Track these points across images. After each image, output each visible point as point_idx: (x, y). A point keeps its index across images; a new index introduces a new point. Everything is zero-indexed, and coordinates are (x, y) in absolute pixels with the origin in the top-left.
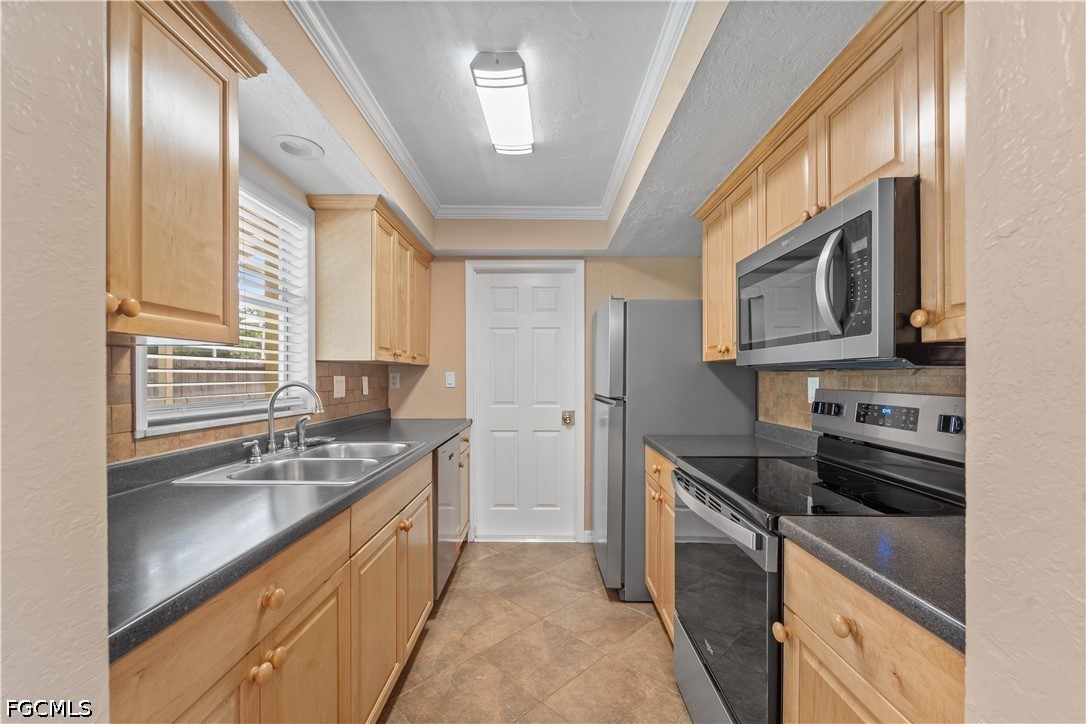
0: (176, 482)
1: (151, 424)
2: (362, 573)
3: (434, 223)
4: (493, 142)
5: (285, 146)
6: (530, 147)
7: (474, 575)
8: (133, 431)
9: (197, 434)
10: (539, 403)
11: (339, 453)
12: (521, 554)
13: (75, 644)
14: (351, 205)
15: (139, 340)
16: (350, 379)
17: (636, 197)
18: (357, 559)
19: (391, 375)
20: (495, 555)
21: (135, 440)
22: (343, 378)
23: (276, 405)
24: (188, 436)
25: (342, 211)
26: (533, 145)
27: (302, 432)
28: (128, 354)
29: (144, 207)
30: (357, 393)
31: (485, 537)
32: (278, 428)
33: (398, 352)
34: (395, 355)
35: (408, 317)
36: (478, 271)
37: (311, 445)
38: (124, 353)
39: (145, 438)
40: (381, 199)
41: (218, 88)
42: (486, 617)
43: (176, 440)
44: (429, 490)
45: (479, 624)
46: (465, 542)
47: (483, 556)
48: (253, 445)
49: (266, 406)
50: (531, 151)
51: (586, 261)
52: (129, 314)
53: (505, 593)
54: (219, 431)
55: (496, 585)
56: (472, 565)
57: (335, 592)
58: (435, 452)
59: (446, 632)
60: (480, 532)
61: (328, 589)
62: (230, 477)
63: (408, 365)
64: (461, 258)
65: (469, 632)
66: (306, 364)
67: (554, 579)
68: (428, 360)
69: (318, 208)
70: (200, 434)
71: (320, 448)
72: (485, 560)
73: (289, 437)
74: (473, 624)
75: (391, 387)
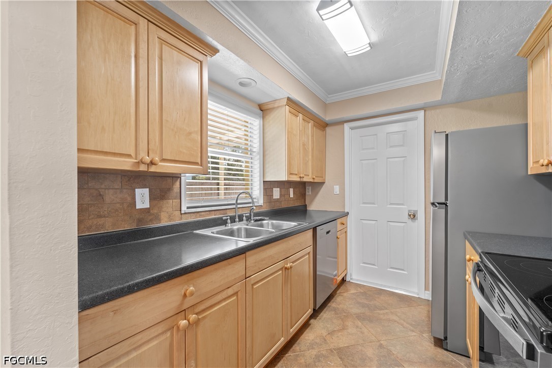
0: (194, 232)
1: (188, 208)
2: (255, 287)
3: (325, 106)
4: (344, 51)
5: (241, 84)
6: (368, 45)
7: (342, 301)
8: (181, 210)
9: (206, 213)
10: (391, 204)
11: (268, 226)
12: (376, 296)
13: (61, 295)
14: (276, 105)
15: (182, 175)
16: (282, 190)
17: (452, 54)
18: (250, 279)
19: (307, 188)
20: (360, 292)
21: (181, 214)
22: (279, 189)
23: (238, 202)
24: (203, 213)
25: (273, 109)
26: (369, 44)
27: (252, 214)
28: (179, 180)
29: (163, 121)
30: (287, 196)
31: (357, 280)
32: (240, 212)
33: (302, 176)
34: (300, 177)
35: (310, 157)
36: (352, 129)
37: (256, 221)
38: (176, 180)
39: (185, 213)
40: (289, 99)
41: (198, 65)
42: (344, 328)
43: (198, 215)
44: (310, 249)
45: (339, 331)
46: (343, 280)
47: (353, 291)
48: (227, 219)
49: (235, 202)
50: (369, 48)
51: (425, 111)
52: (155, 164)
53: (359, 317)
54: (216, 212)
55: (355, 310)
56: (345, 294)
57: (236, 293)
58: (315, 229)
59: (319, 328)
60: (354, 277)
61: (230, 291)
62: (212, 233)
63: (311, 182)
64: (342, 122)
65: (331, 333)
66: (258, 183)
67: (395, 318)
68: (325, 180)
69: (263, 110)
70: (208, 213)
71: (260, 222)
72: (353, 294)
73: (246, 216)
74: (335, 329)
75: (307, 193)
